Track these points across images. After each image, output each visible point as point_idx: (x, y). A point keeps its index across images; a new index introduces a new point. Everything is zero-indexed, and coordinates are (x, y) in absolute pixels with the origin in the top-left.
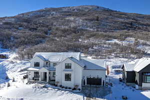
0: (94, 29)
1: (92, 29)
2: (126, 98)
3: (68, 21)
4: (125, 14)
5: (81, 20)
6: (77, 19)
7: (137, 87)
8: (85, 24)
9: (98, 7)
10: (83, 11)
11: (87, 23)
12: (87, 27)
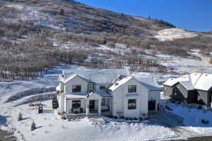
0: (61, 27)
1: (57, 28)
3: (13, 10)
5: (36, 12)
6: (29, 8)
8: (45, 19)
11: (47, 17)
12: (49, 24)
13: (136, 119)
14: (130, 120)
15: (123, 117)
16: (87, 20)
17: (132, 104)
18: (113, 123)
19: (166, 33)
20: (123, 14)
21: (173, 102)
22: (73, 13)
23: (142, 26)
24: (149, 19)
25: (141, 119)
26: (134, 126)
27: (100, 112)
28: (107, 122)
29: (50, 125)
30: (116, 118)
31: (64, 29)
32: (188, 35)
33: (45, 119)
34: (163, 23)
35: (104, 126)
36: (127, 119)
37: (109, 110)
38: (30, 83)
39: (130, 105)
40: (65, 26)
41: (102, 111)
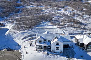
2: (83, 57)
7: (85, 50)
27: (47, 49)
28: (48, 54)
30: (52, 52)
35: (46, 56)
37: (50, 49)
38: (30, 32)
39: (57, 48)
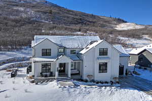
3: (17, 11)
4: (72, 11)
5: (33, 12)
6: (28, 10)
8: (38, 16)
9: (46, 2)
10: (31, 3)
11: (40, 15)
13: (107, 83)
14: (101, 83)
15: (93, 81)
16: (68, 17)
17: (103, 68)
18: (83, 86)
19: (122, 26)
20: (92, 15)
21: (140, 68)
22: (59, 13)
23: (106, 22)
24: (111, 17)
25: (112, 83)
26: (106, 90)
27: (70, 76)
28: (76, 86)
29: (14, 89)
30: (86, 81)
31: (51, 22)
32: (138, 27)
33: (14, 83)
34: (120, 20)
36: (97, 83)
37: (79, 74)
40: (52, 21)
41: (72, 75)
